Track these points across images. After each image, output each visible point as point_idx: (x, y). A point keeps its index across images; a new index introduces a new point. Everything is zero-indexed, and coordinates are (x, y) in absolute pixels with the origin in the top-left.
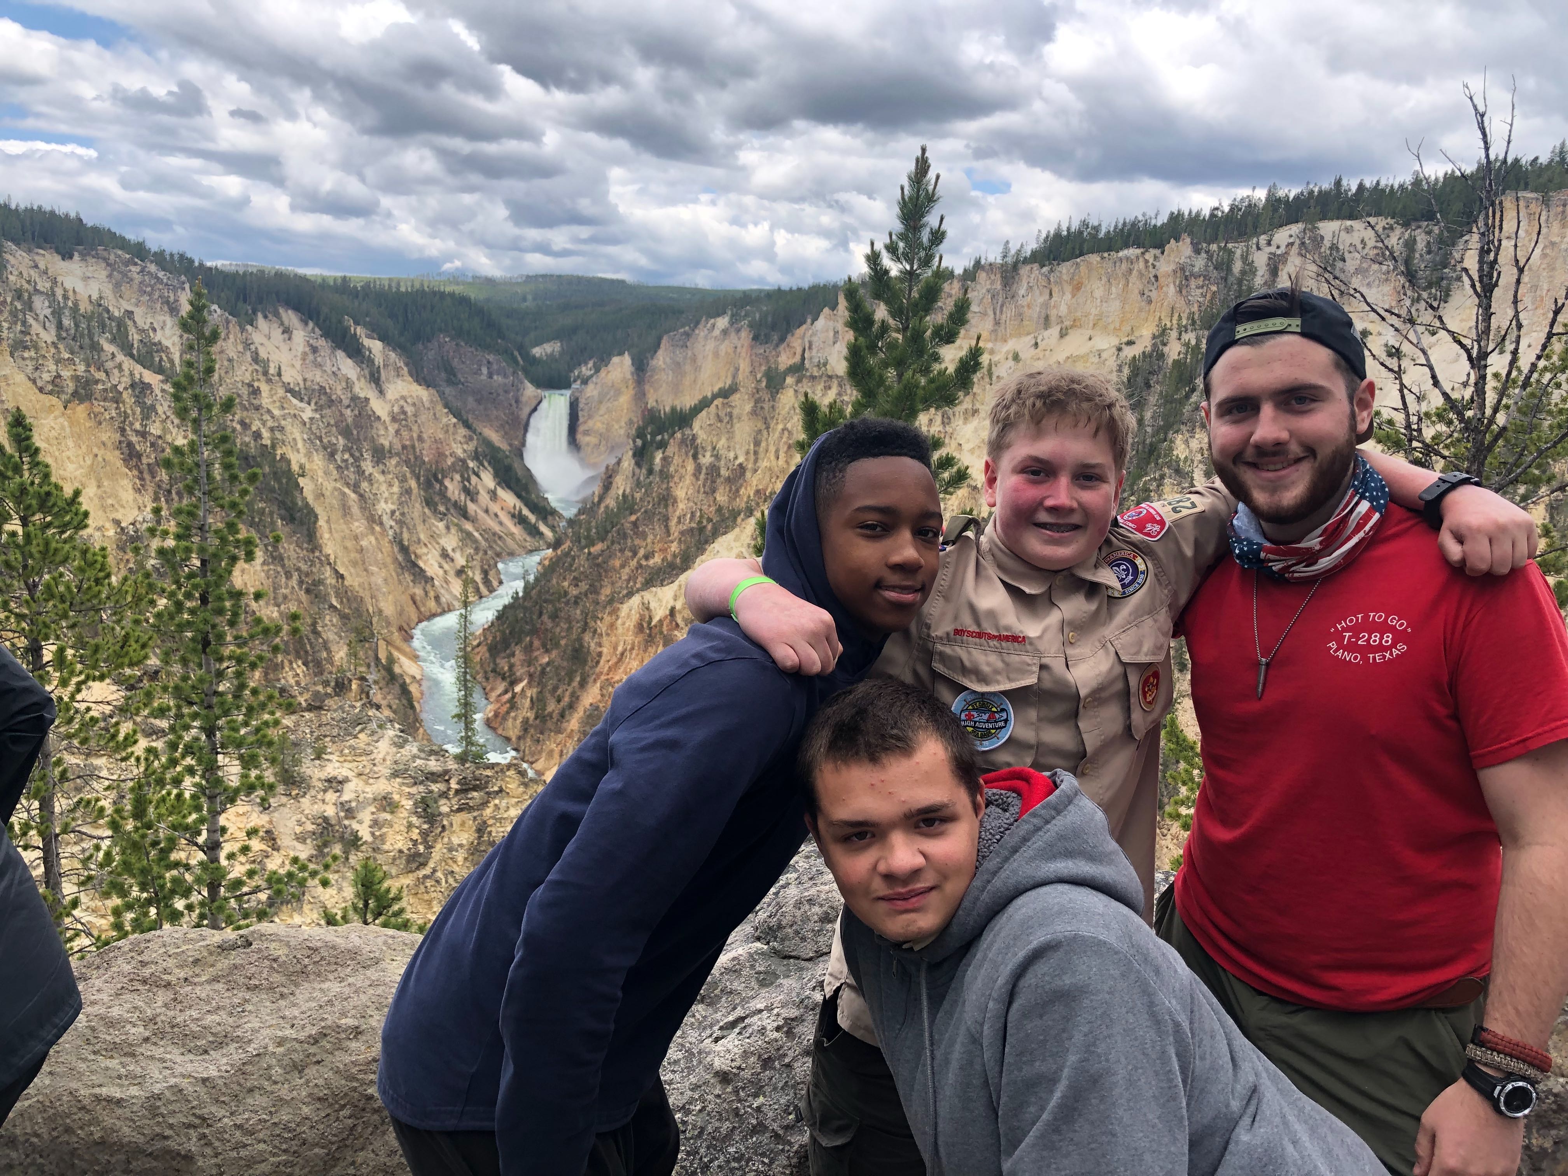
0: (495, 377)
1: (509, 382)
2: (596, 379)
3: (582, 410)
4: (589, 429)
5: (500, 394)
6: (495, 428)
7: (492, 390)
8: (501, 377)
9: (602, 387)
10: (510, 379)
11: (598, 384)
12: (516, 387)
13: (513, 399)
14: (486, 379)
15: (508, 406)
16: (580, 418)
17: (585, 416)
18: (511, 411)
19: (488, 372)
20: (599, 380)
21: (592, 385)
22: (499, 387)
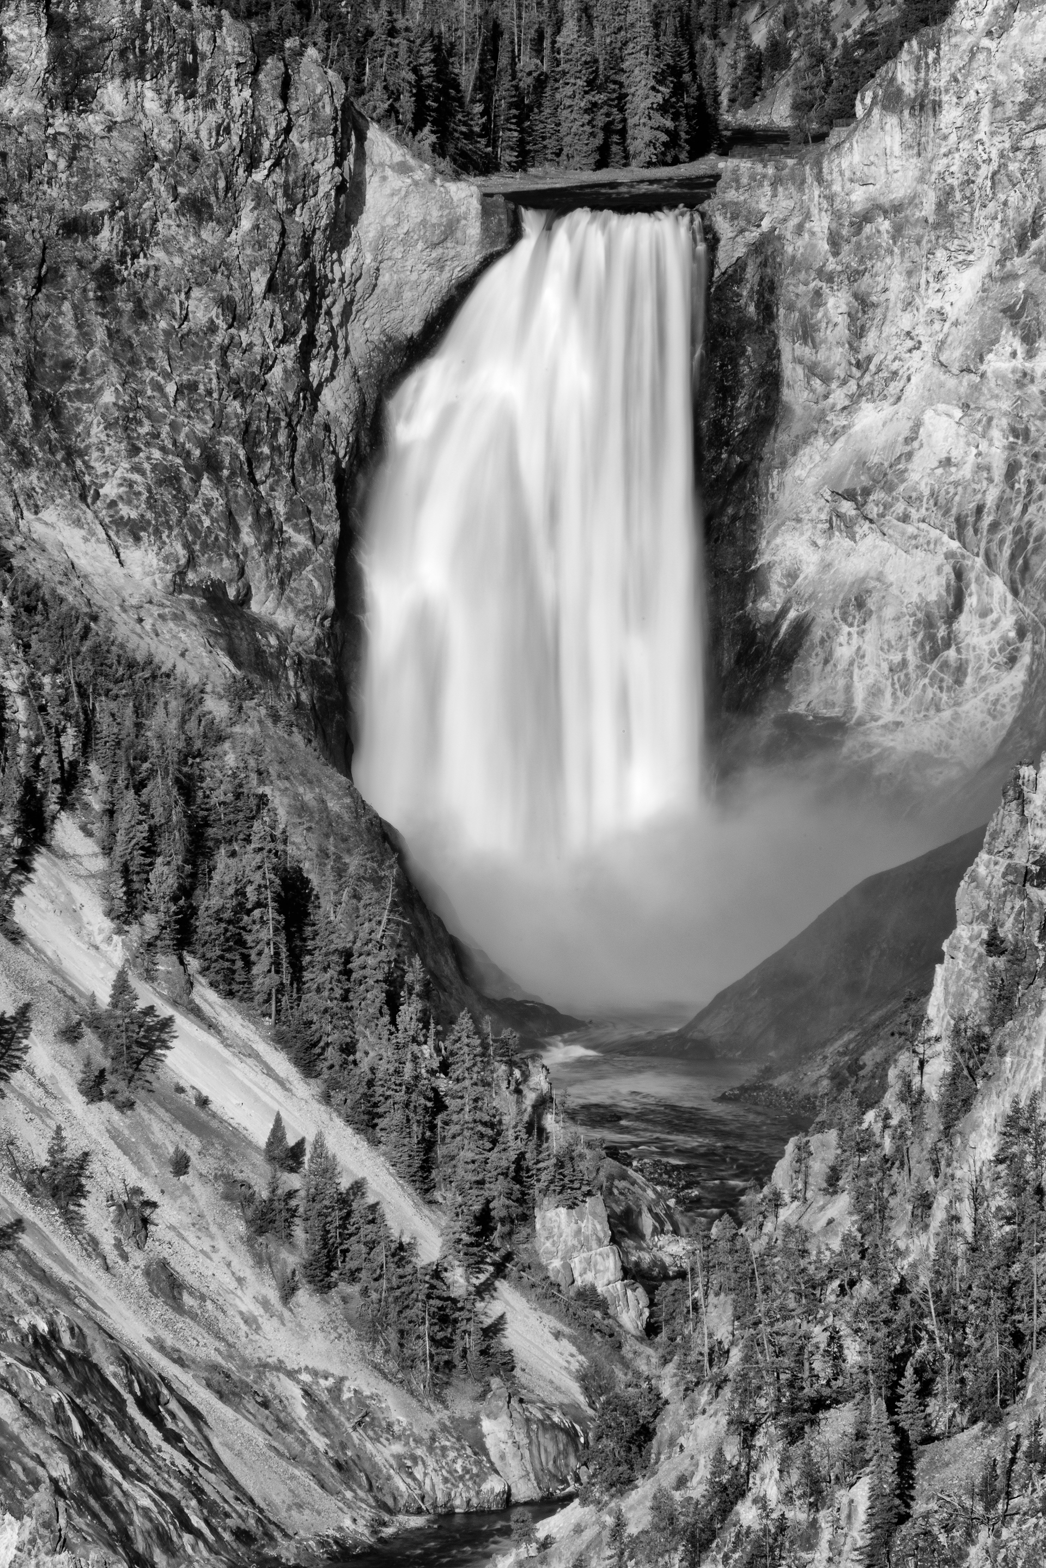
0: (113, 96)
1: (223, 130)
2: (917, 69)
3: (807, 332)
4: (864, 480)
5: (154, 232)
6: (113, 504)
7: (86, 198)
8: (158, 91)
9: (969, 129)
10: (226, 104)
11: (937, 107)
12: (271, 171)
13: (253, 265)
14: (39, 108)
15: (212, 328)
16: (787, 394)
17: (826, 379)
18: (236, 362)
19: (58, 58)
20: (940, 79)
21: (892, 120)
22: (143, 174)
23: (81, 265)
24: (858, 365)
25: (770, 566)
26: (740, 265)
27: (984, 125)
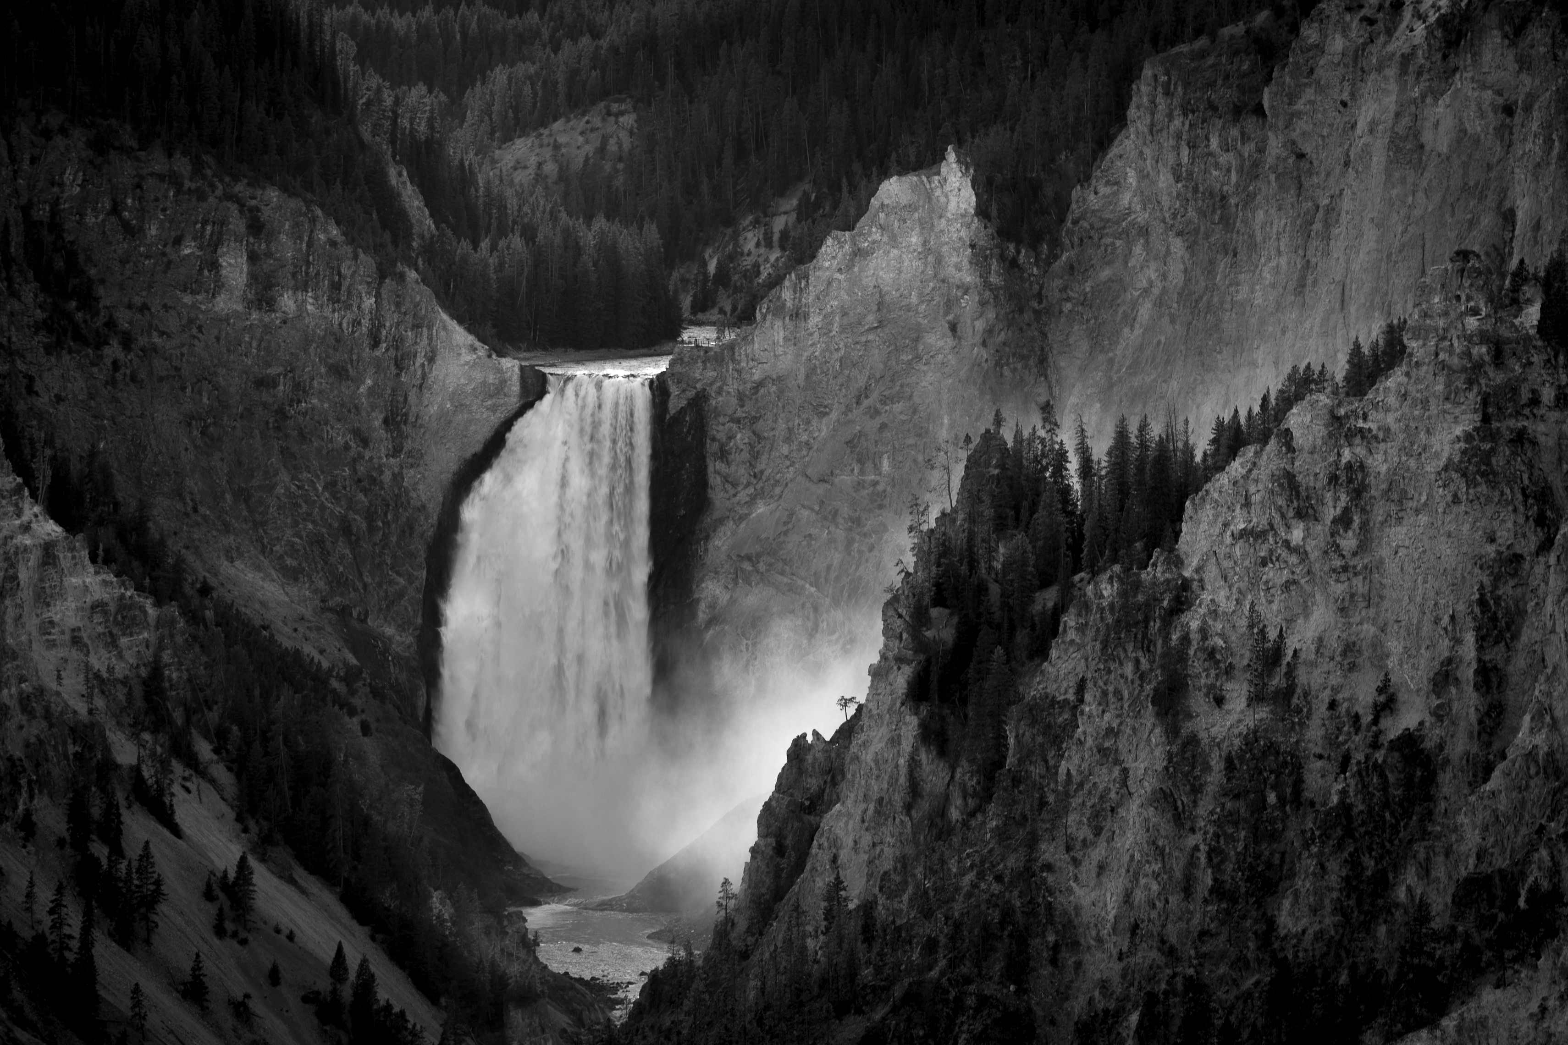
0: (287, 302)
1: (357, 323)
2: (795, 292)
3: (723, 455)
4: (758, 548)
5: (311, 387)
6: (281, 557)
7: (268, 365)
8: (316, 298)
9: (825, 330)
10: (359, 307)
11: (806, 317)
12: (387, 350)
13: (373, 407)
14: (240, 308)
15: (347, 447)
16: (711, 494)
17: (734, 485)
18: (361, 469)
19: (253, 277)
20: (810, 298)
21: (778, 323)
22: (306, 351)
23: (265, 405)
24: (755, 476)
25: (698, 601)
26: (682, 411)
27: (836, 328)
